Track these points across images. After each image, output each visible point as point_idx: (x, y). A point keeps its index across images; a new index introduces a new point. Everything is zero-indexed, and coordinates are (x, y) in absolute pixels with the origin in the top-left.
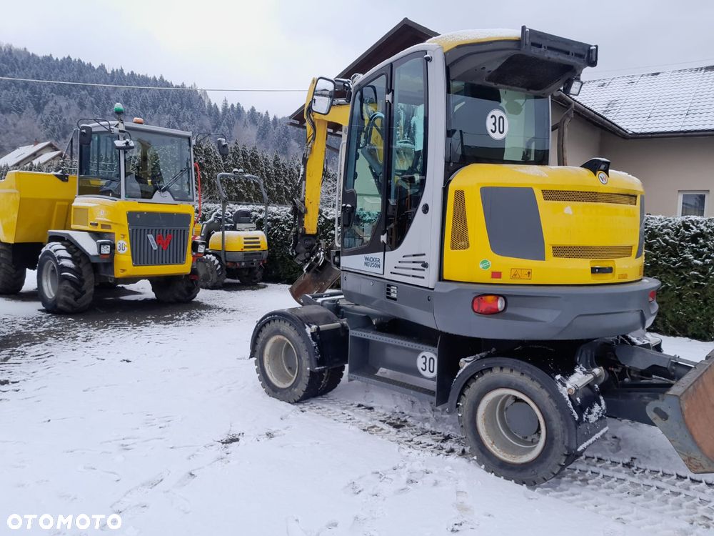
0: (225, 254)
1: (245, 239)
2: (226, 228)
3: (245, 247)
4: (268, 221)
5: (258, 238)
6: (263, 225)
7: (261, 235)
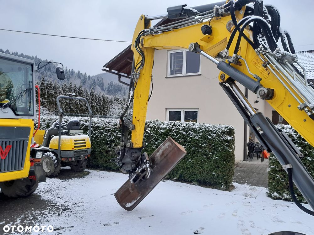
0: (60, 152)
1: (75, 141)
2: (62, 134)
3: (75, 147)
4: (92, 127)
5: (84, 140)
6: (88, 130)
7: (86, 138)
